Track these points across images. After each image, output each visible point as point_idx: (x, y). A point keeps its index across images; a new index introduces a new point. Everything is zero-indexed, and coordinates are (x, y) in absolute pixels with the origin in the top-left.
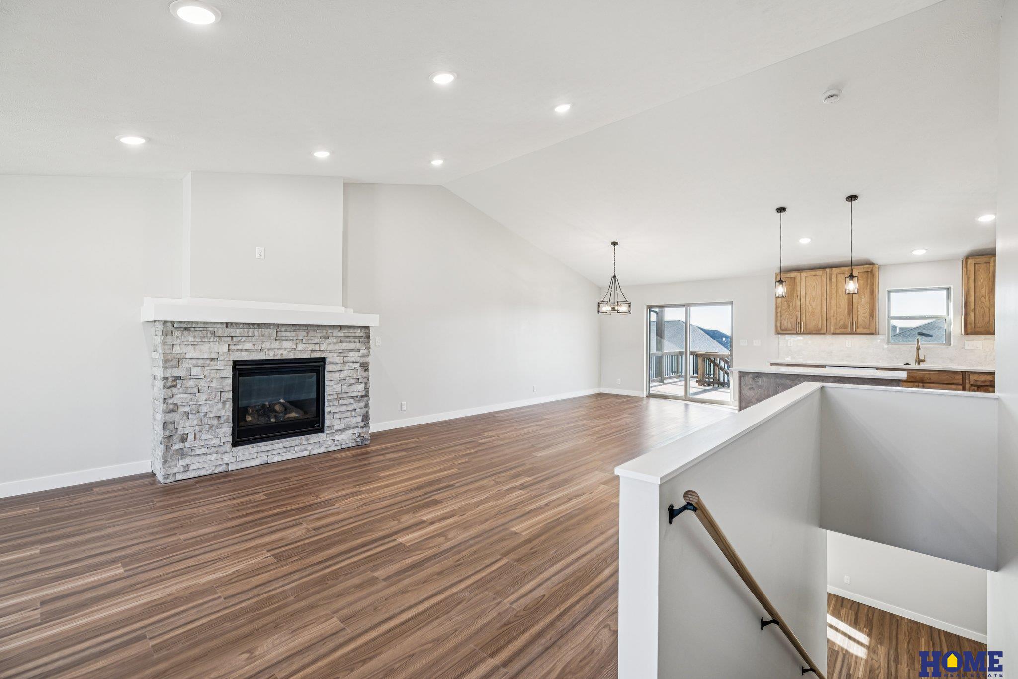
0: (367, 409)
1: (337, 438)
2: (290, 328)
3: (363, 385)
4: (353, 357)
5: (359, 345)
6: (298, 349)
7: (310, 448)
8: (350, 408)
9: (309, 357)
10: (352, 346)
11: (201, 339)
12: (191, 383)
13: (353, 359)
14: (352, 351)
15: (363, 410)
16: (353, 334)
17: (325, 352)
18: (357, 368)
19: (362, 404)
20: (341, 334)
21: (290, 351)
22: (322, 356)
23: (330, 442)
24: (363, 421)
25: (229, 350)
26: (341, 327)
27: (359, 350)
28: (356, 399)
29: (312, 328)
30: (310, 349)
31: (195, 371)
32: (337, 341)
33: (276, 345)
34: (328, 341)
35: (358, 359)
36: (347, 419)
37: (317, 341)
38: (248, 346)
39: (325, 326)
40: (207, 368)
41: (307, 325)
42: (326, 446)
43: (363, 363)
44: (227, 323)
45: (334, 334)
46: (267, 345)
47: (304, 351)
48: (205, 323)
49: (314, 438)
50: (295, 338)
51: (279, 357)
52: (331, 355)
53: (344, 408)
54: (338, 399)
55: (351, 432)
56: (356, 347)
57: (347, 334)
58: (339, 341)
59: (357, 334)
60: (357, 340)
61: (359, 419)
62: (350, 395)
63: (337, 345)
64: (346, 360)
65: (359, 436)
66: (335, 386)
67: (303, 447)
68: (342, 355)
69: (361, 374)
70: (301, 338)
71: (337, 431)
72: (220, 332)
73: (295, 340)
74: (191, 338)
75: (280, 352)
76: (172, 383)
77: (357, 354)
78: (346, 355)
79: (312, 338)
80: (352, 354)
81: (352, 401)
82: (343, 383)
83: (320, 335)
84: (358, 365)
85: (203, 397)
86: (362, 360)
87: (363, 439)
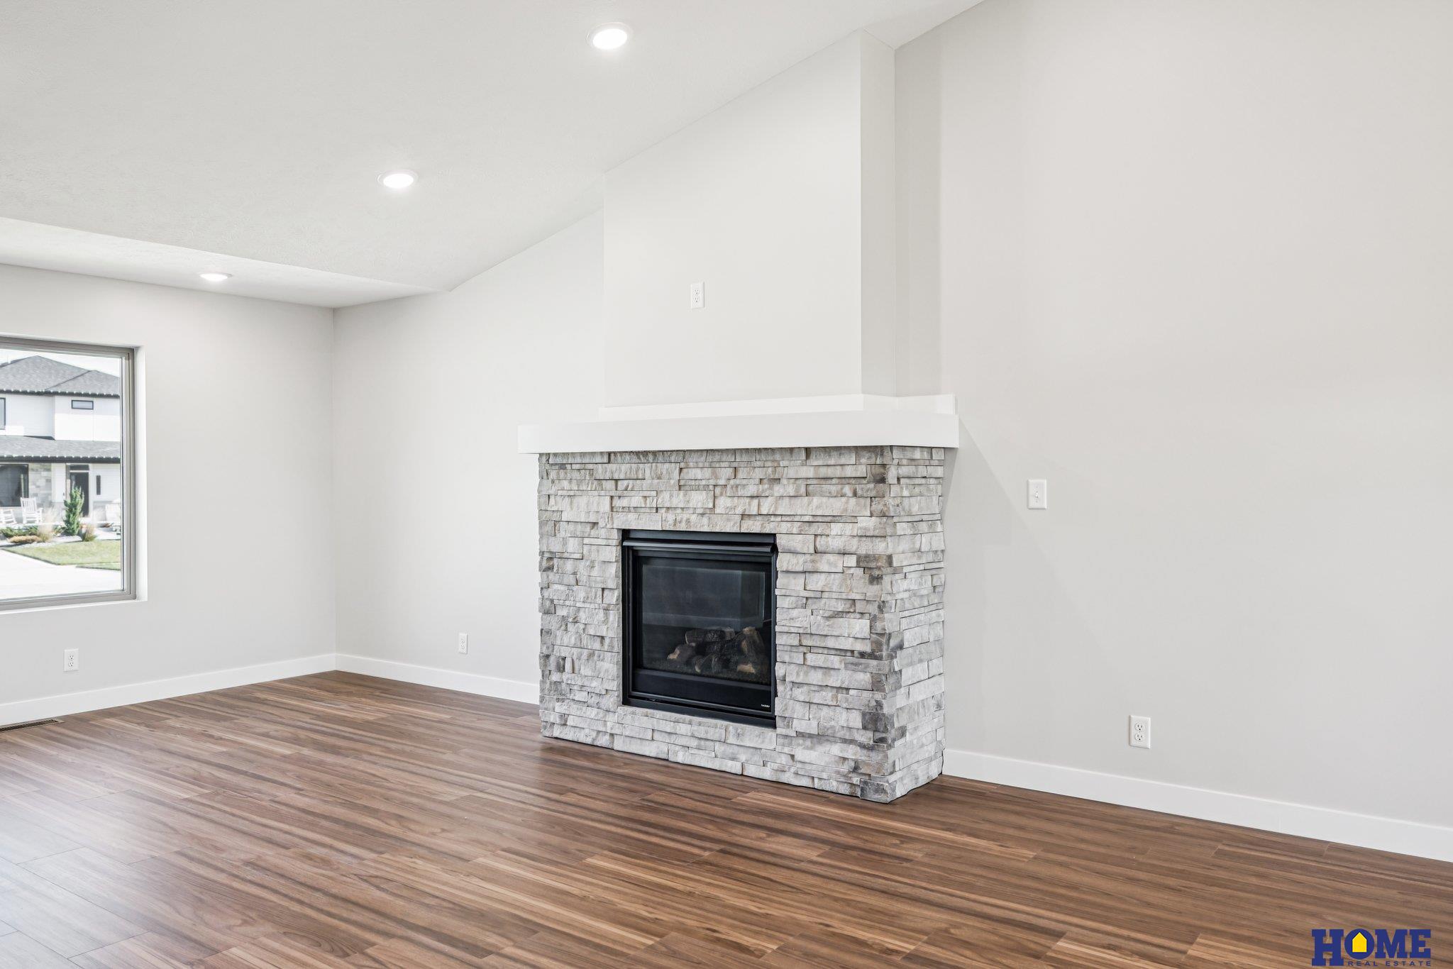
0: (878, 696)
1: (801, 754)
2: (703, 459)
3: (865, 623)
4: (838, 535)
5: (853, 501)
6: (718, 510)
7: (743, 758)
8: (834, 681)
9: (736, 530)
10: (835, 506)
11: (578, 485)
12: (569, 566)
13: (836, 543)
14: (834, 519)
15: (866, 695)
16: (838, 472)
17: (773, 518)
18: (852, 571)
19: (864, 678)
20: (808, 472)
21: (703, 514)
22: (768, 529)
23: (784, 760)
24: (865, 728)
25: (612, 508)
26: (808, 451)
27: (853, 519)
28: (850, 659)
29: (745, 458)
30: (739, 510)
31: (573, 545)
32: (797, 490)
33: (678, 499)
34: (778, 490)
35: (853, 545)
36: (825, 712)
37: (752, 490)
38: (636, 501)
39: (773, 450)
40: (586, 541)
41: (734, 451)
42: (776, 766)
43: (867, 556)
44: (609, 454)
45: (792, 473)
46: (665, 499)
47: (727, 515)
48: (583, 454)
49: (752, 735)
50: (712, 482)
51: (682, 527)
52: (784, 527)
53: (816, 677)
54: (802, 649)
55: (836, 749)
56: (846, 510)
57: (824, 472)
58: (803, 490)
59: (849, 472)
60: (847, 490)
61: (856, 720)
62: (831, 643)
63: (798, 501)
64: (821, 543)
65: (855, 769)
66: (795, 613)
67: (730, 750)
68: (815, 529)
69: (860, 587)
70: (722, 482)
71: (800, 735)
72: (600, 471)
73: (711, 487)
74: (565, 484)
75: (685, 516)
76: (549, 562)
77: (849, 529)
78: (819, 529)
79: (744, 482)
80: (836, 528)
81: (835, 661)
82: (814, 607)
83: (759, 473)
84: (852, 561)
85: (581, 593)
86: (865, 548)
87: (865, 783)
